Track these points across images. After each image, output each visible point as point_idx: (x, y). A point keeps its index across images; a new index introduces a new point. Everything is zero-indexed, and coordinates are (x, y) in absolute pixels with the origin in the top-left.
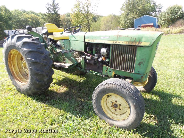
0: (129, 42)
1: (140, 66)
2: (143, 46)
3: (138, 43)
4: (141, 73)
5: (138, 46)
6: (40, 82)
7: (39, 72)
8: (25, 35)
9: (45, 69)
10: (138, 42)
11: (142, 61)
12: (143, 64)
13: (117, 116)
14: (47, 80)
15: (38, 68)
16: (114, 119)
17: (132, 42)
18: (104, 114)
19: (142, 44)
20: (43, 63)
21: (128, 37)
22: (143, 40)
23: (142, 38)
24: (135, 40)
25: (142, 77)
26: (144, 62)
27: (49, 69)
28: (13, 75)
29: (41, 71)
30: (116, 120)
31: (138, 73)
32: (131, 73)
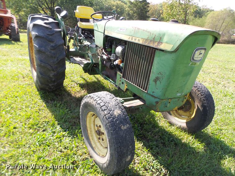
0: (147, 40)
1: (156, 84)
2: (163, 51)
3: (158, 44)
4: (156, 96)
5: (157, 49)
6: (44, 76)
7: (42, 63)
8: (42, 16)
9: (51, 61)
10: (157, 42)
11: (159, 76)
12: (161, 81)
13: (102, 148)
14: (53, 75)
15: (42, 59)
16: (96, 151)
17: (150, 41)
18: (88, 138)
19: (162, 47)
20: (49, 53)
21: (146, 31)
22: (165, 39)
23: (164, 35)
24: (154, 38)
25: (157, 102)
26: (163, 78)
27: (57, 62)
28: (32, 63)
29: (44, 63)
30: (97, 152)
31: (151, 94)
32: (144, 93)
